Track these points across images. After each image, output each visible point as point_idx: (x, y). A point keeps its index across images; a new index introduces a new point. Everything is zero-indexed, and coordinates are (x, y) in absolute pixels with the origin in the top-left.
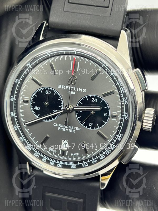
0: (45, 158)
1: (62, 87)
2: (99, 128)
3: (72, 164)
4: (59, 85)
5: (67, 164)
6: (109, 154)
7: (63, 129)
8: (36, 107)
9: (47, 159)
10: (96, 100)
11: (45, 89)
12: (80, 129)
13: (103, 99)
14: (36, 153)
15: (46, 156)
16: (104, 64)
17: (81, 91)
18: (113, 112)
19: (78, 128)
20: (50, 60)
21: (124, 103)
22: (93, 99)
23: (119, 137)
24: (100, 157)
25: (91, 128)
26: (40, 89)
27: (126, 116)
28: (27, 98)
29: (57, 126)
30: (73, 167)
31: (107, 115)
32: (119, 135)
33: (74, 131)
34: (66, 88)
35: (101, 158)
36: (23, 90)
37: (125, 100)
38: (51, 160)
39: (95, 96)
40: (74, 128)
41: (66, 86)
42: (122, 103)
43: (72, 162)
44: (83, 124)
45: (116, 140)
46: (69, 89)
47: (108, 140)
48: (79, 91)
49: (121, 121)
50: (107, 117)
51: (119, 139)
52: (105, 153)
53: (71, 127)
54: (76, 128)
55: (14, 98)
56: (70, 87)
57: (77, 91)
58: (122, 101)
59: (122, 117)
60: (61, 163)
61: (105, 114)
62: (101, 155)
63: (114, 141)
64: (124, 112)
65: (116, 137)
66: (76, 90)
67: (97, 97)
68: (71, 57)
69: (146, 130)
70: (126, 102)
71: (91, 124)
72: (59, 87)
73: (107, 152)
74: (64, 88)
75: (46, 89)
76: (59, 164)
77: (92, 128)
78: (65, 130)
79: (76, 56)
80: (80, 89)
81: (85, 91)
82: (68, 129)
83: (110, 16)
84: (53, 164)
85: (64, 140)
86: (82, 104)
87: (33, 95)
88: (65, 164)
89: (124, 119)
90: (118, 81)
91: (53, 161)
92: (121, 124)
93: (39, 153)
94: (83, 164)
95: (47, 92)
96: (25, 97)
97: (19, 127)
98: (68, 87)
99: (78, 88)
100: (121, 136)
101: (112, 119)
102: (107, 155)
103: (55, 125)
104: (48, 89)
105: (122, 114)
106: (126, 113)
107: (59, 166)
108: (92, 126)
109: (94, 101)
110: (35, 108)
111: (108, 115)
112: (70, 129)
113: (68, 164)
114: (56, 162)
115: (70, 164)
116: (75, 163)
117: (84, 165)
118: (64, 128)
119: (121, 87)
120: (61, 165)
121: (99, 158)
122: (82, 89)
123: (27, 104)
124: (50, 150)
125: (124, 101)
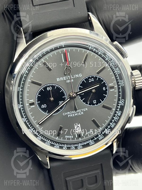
0: (65, 146)
1: (60, 79)
2: (102, 102)
3: (90, 141)
4: (57, 79)
5: (85, 144)
6: (117, 120)
7: (72, 115)
8: (43, 105)
9: (67, 146)
10: (92, 80)
11: (45, 86)
12: (86, 109)
13: (98, 77)
14: (56, 145)
15: (65, 145)
16: (90, 47)
17: (78, 77)
18: (110, 84)
19: (85, 109)
20: (43, 60)
21: (117, 74)
22: (90, 80)
23: (121, 102)
24: (111, 125)
25: (95, 105)
26: (42, 88)
27: (122, 83)
28: (32, 101)
29: (67, 114)
30: (91, 144)
31: (105, 88)
32: (121, 101)
33: (82, 113)
34: (64, 78)
35: (112, 127)
36: (26, 95)
37: (116, 70)
38: (71, 146)
39: (91, 76)
40: (81, 110)
41: (64, 77)
42: (114, 74)
43: (89, 140)
44: (88, 104)
45: (120, 106)
46: (67, 79)
47: (113, 109)
48: (76, 77)
49: (119, 88)
50: (106, 90)
51: (122, 104)
52: (114, 121)
53: (79, 110)
54: (83, 110)
55: (20, 105)
56: (67, 77)
57: (75, 77)
58: (115, 72)
59: (118, 85)
60: (81, 145)
61: (104, 89)
62: (111, 124)
63: (118, 108)
64: (119, 81)
65: (119, 103)
66: (73, 78)
67: (92, 77)
68: (60, 50)
69: (138, 88)
70: (118, 72)
71: (94, 102)
72: (58, 81)
73: (116, 119)
74: (63, 80)
75: (47, 86)
76: (78, 146)
77: (97, 104)
78: (75, 115)
79: (64, 49)
80: (76, 75)
81: (81, 75)
82: (77, 114)
83: (74, 6)
84: (74, 149)
85: (76, 124)
86: (82, 87)
87: (37, 96)
88: (84, 144)
89: (120, 86)
90: (106, 57)
91: (73, 146)
92: (119, 92)
93: (58, 144)
94: (99, 137)
95: (48, 89)
96: (30, 101)
97: (33, 129)
98: (66, 77)
99: (74, 75)
100: (123, 101)
101: (111, 90)
102: (117, 121)
103: (64, 114)
104: (48, 85)
105: (118, 83)
106: (121, 81)
107: (79, 148)
108: (96, 103)
109: (91, 81)
110: (42, 107)
111: (107, 88)
112: (78, 112)
113: (87, 143)
114: (75, 146)
115: (89, 142)
116: (92, 139)
117: (101, 138)
118: (73, 113)
119: (110, 61)
120: (81, 146)
121: (110, 127)
122: (78, 75)
123: (34, 106)
124: (67, 138)
125: (116, 72)
